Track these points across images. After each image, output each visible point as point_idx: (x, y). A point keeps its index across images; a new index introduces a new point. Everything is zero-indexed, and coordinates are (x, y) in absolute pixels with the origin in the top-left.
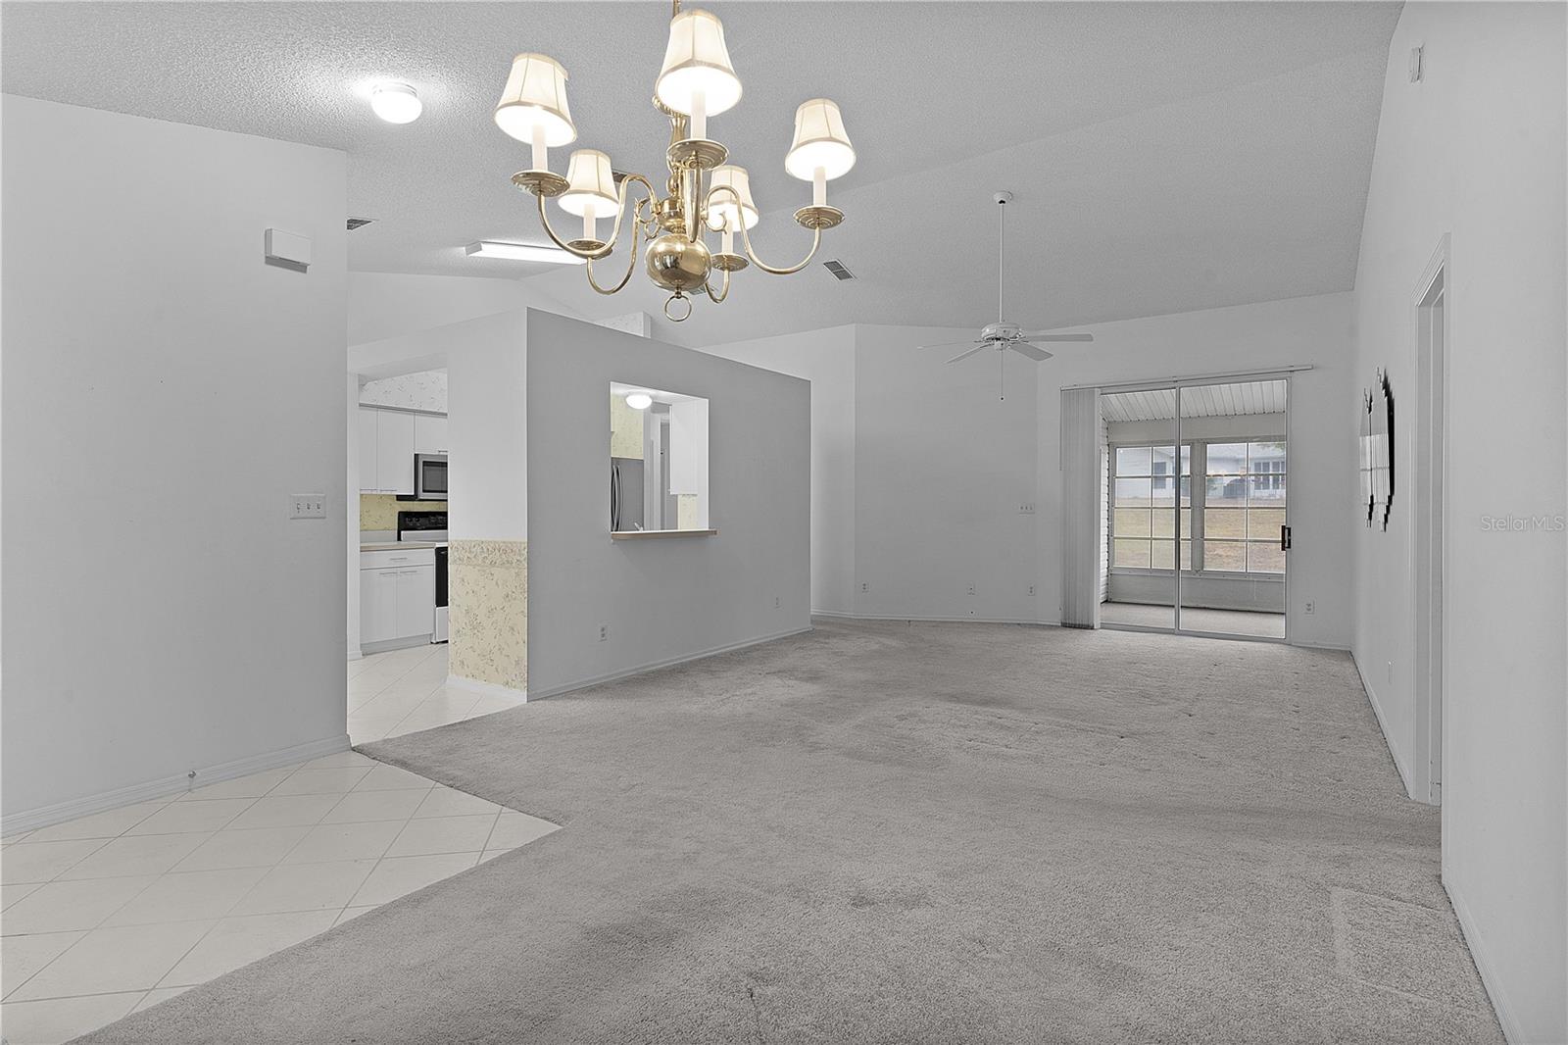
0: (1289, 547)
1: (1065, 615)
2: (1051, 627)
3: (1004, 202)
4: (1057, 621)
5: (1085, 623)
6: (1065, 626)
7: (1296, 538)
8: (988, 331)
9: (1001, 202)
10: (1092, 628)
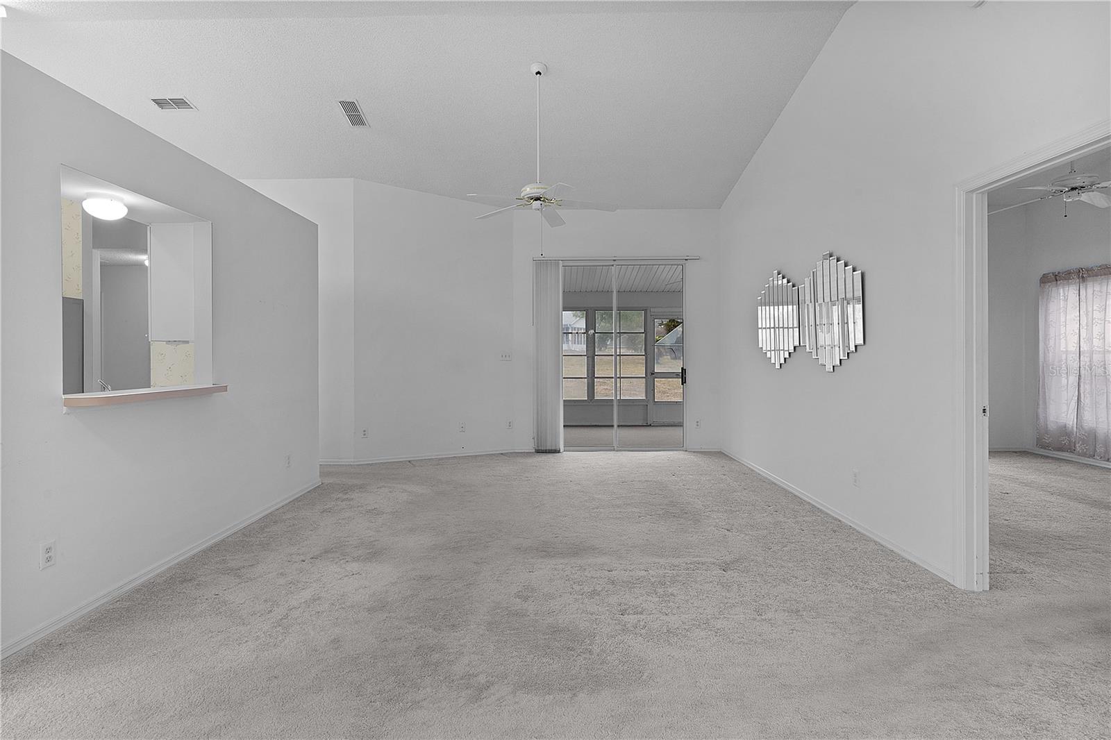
0: (685, 382)
1: (538, 443)
2: (528, 454)
3: (540, 74)
4: (530, 447)
5: (553, 448)
6: (538, 452)
7: (688, 376)
8: (529, 190)
9: (538, 73)
10: (559, 452)
